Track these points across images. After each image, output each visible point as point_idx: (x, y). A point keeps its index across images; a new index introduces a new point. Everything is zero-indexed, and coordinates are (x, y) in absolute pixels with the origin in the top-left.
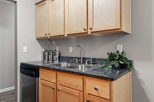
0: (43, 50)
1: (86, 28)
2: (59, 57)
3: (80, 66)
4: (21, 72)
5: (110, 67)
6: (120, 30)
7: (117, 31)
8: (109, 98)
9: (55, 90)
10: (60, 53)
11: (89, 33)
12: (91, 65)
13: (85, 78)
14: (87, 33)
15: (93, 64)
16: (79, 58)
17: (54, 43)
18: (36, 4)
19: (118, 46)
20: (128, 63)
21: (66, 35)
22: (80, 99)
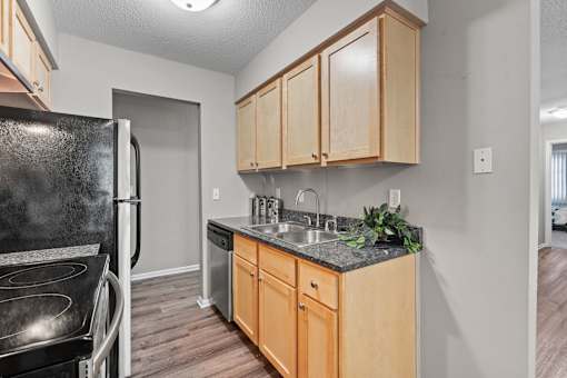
0: (252, 196)
1: (316, 153)
2: (281, 210)
3: (310, 232)
4: (208, 237)
5: (362, 240)
6: (379, 160)
7: (374, 161)
8: (335, 307)
9: (255, 278)
10: (281, 203)
11: (324, 164)
12: (335, 232)
13: (300, 260)
14: (320, 163)
15: (338, 230)
16: (313, 216)
17: (273, 179)
18: (237, 103)
19: (392, 191)
20: (409, 234)
21: (284, 168)
22: (290, 302)
